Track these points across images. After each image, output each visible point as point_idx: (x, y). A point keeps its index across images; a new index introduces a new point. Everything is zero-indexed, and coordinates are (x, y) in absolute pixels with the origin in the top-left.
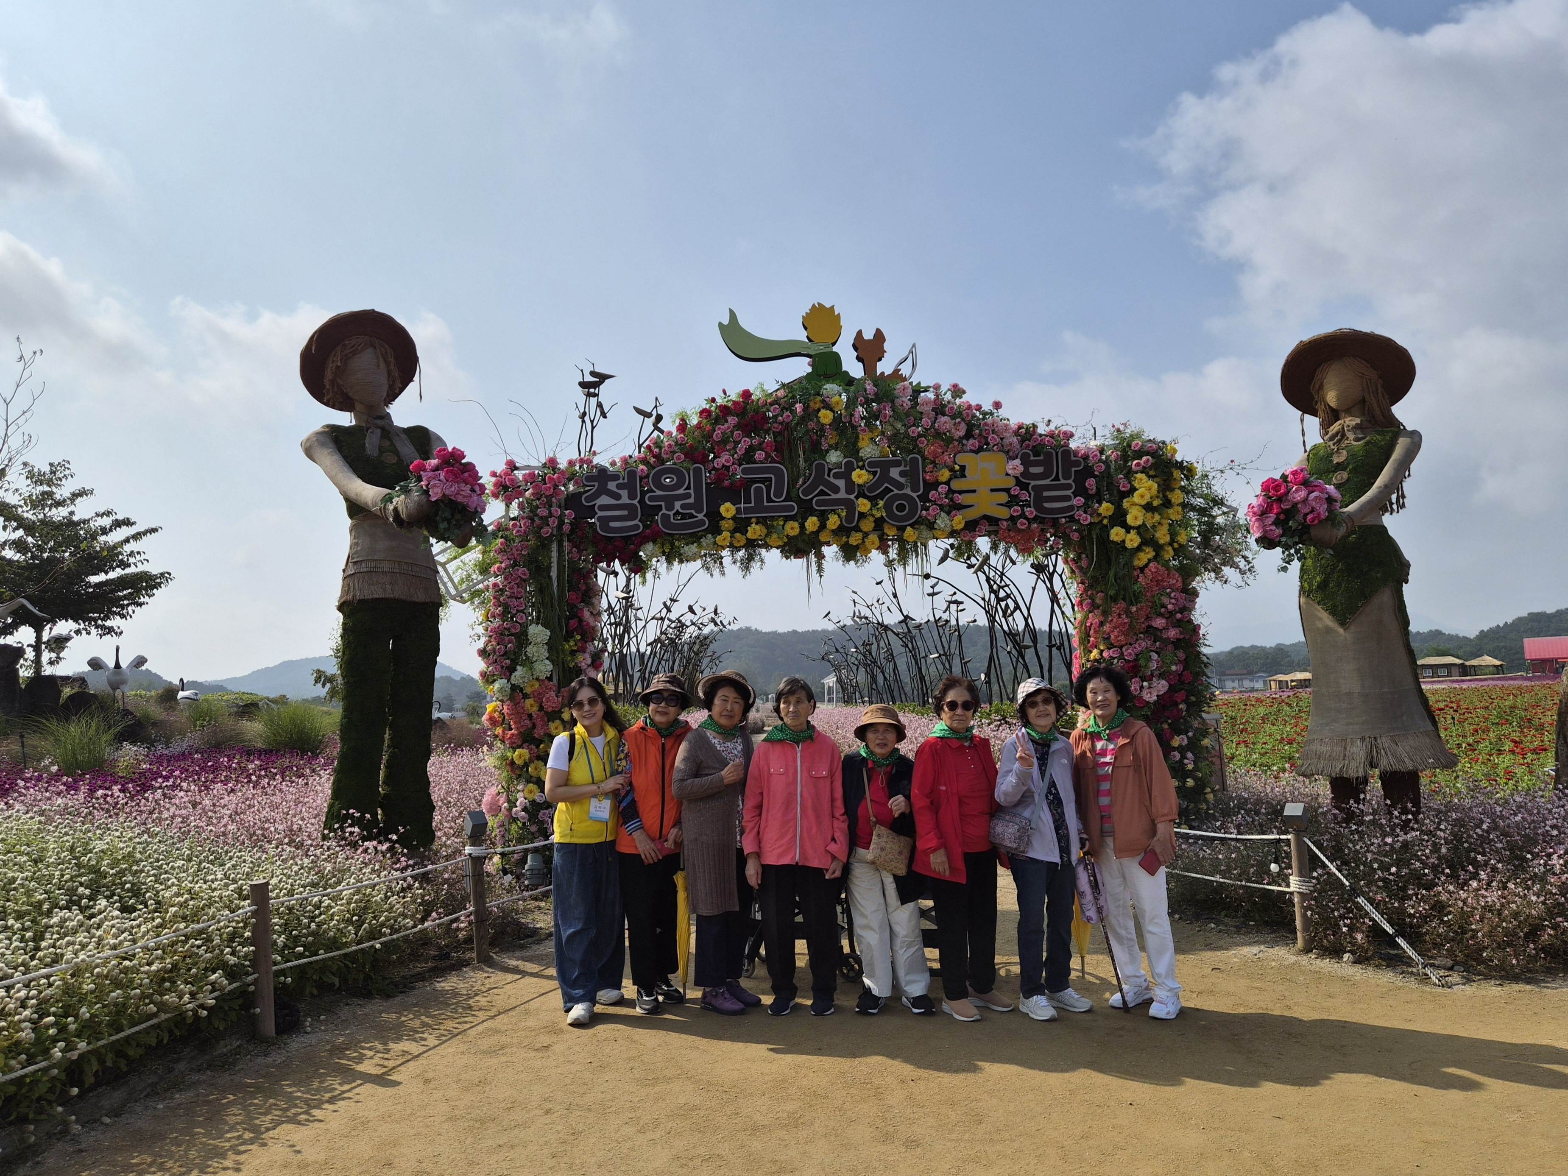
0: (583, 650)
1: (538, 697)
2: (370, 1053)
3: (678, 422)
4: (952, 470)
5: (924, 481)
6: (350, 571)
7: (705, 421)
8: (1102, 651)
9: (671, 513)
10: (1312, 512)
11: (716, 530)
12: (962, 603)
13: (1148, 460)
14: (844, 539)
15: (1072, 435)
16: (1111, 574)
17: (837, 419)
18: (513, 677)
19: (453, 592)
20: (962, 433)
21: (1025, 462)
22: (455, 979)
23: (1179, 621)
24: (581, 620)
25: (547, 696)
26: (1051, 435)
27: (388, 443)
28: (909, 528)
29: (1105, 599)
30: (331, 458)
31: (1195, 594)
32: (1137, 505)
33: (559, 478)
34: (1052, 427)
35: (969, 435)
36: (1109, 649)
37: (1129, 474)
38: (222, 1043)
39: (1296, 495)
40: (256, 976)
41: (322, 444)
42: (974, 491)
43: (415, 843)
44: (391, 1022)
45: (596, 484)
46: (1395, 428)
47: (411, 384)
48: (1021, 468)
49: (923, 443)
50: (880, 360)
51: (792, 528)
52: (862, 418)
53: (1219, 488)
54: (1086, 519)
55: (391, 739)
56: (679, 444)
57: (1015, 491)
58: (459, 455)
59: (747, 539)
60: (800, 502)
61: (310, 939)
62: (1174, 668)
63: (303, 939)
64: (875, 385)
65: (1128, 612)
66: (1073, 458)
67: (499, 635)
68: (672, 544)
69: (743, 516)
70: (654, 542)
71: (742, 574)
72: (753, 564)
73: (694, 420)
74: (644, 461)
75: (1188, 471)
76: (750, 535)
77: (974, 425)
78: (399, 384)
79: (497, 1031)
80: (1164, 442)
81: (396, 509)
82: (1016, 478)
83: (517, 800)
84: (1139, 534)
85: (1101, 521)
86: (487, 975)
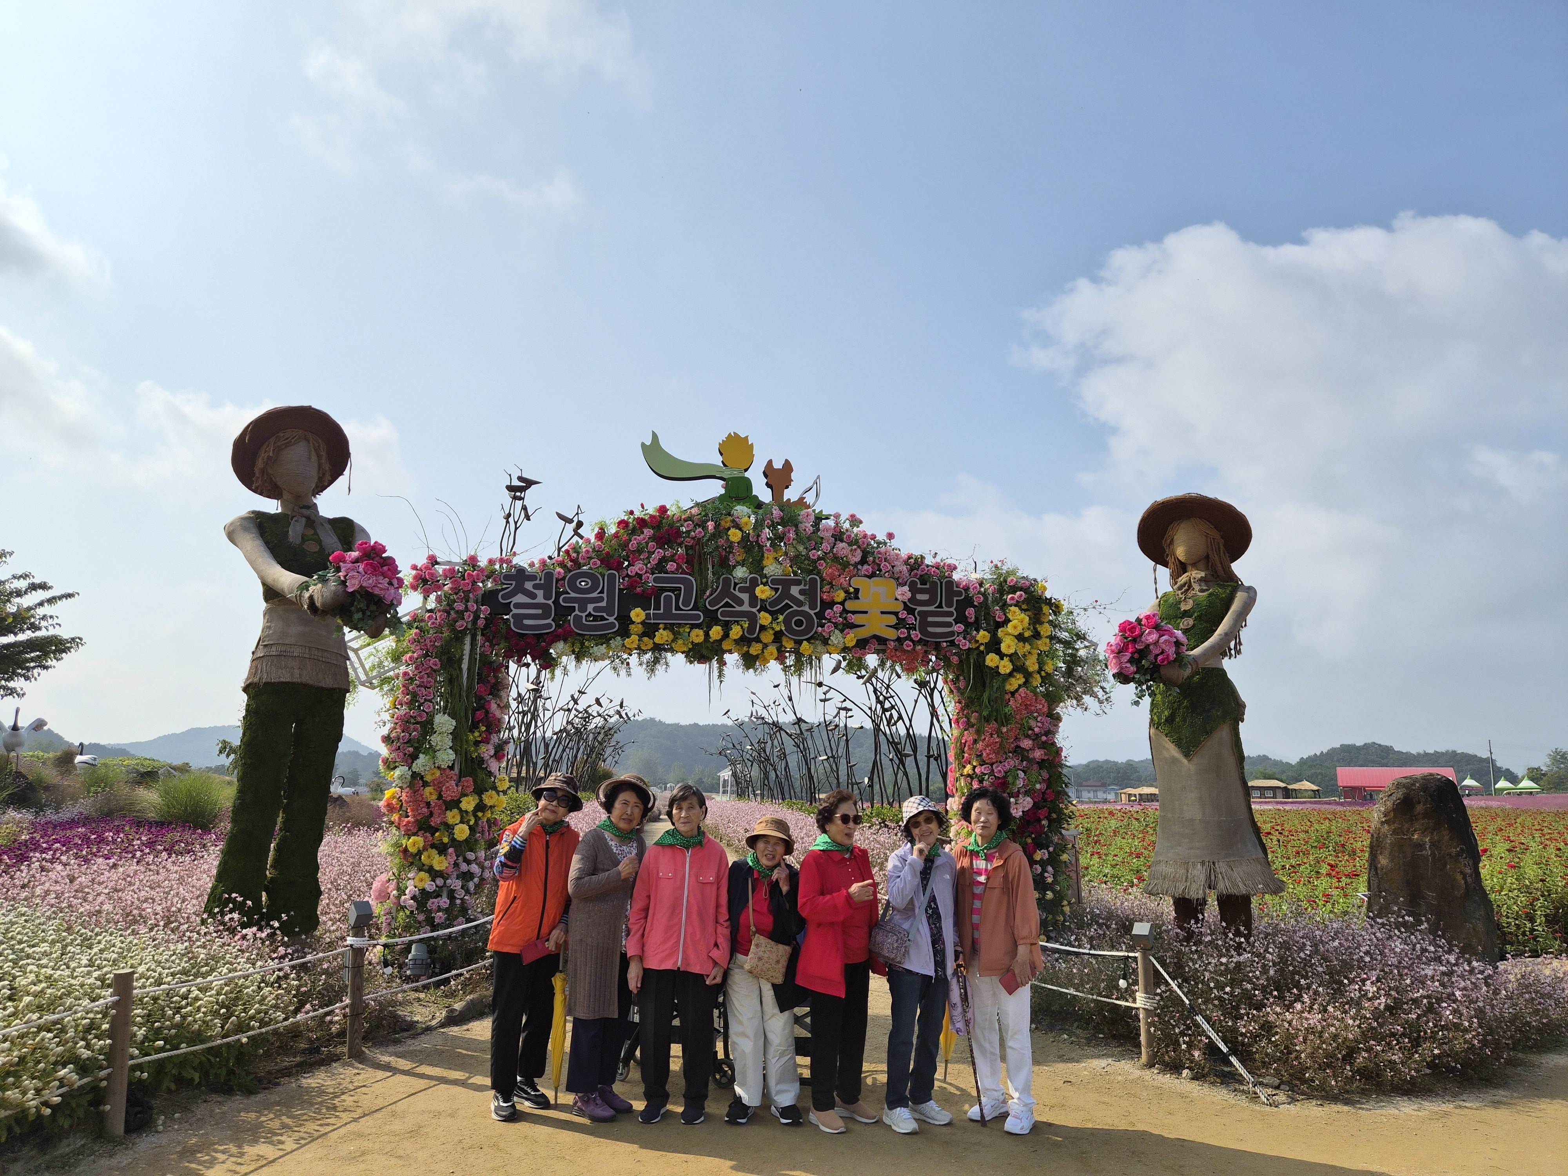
0: (486, 741)
1: (438, 785)
2: (221, 1157)
3: (596, 530)
4: (847, 592)
5: (822, 600)
6: (260, 654)
7: (622, 531)
8: (975, 767)
9: (584, 615)
10: (1162, 653)
11: (625, 633)
12: (851, 710)
13: (1021, 595)
14: (745, 649)
15: (955, 568)
16: (985, 697)
17: (745, 538)
18: (414, 764)
19: (363, 677)
20: (857, 559)
21: (913, 589)
22: (323, 1075)
23: (1044, 743)
24: (487, 712)
25: (447, 785)
26: (937, 566)
27: (312, 532)
28: (805, 643)
29: (979, 719)
30: (253, 543)
31: (1058, 718)
32: (1010, 634)
33: (478, 575)
34: (938, 559)
35: (863, 561)
36: (982, 765)
37: (1004, 606)
38: (65, 1142)
39: (1149, 638)
40: (109, 1070)
41: (246, 529)
42: (866, 612)
43: (297, 930)
44: (249, 1123)
45: (514, 583)
46: (1233, 583)
47: (341, 477)
48: (909, 595)
49: (822, 566)
50: (787, 487)
51: (697, 636)
52: (768, 539)
53: (1082, 625)
54: (965, 644)
55: (284, 823)
56: (597, 551)
57: (903, 614)
58: (380, 549)
59: (654, 643)
60: (706, 611)
61: (173, 1031)
62: (1038, 786)
63: (166, 1031)
64: (781, 510)
65: (999, 732)
66: (955, 589)
67: (404, 723)
68: (582, 644)
69: (652, 621)
70: (565, 641)
71: (646, 675)
72: (658, 666)
73: (612, 529)
74: (562, 564)
75: (1056, 608)
76: (657, 640)
77: (869, 552)
78: (328, 477)
79: (360, 1135)
80: (1035, 580)
81: (311, 598)
82: (904, 603)
83: (406, 888)
84: (1011, 661)
85: (978, 647)
86: (357, 1071)
